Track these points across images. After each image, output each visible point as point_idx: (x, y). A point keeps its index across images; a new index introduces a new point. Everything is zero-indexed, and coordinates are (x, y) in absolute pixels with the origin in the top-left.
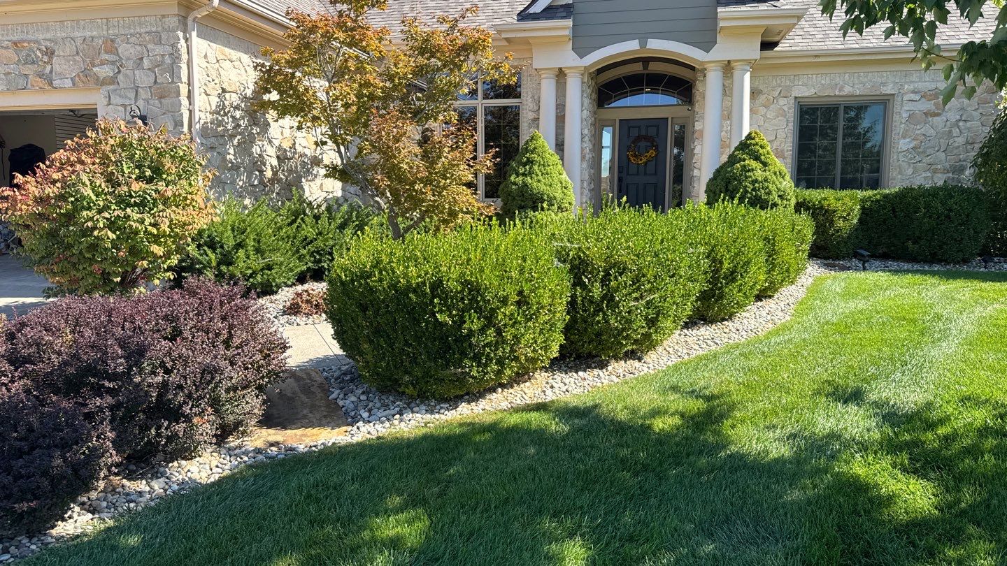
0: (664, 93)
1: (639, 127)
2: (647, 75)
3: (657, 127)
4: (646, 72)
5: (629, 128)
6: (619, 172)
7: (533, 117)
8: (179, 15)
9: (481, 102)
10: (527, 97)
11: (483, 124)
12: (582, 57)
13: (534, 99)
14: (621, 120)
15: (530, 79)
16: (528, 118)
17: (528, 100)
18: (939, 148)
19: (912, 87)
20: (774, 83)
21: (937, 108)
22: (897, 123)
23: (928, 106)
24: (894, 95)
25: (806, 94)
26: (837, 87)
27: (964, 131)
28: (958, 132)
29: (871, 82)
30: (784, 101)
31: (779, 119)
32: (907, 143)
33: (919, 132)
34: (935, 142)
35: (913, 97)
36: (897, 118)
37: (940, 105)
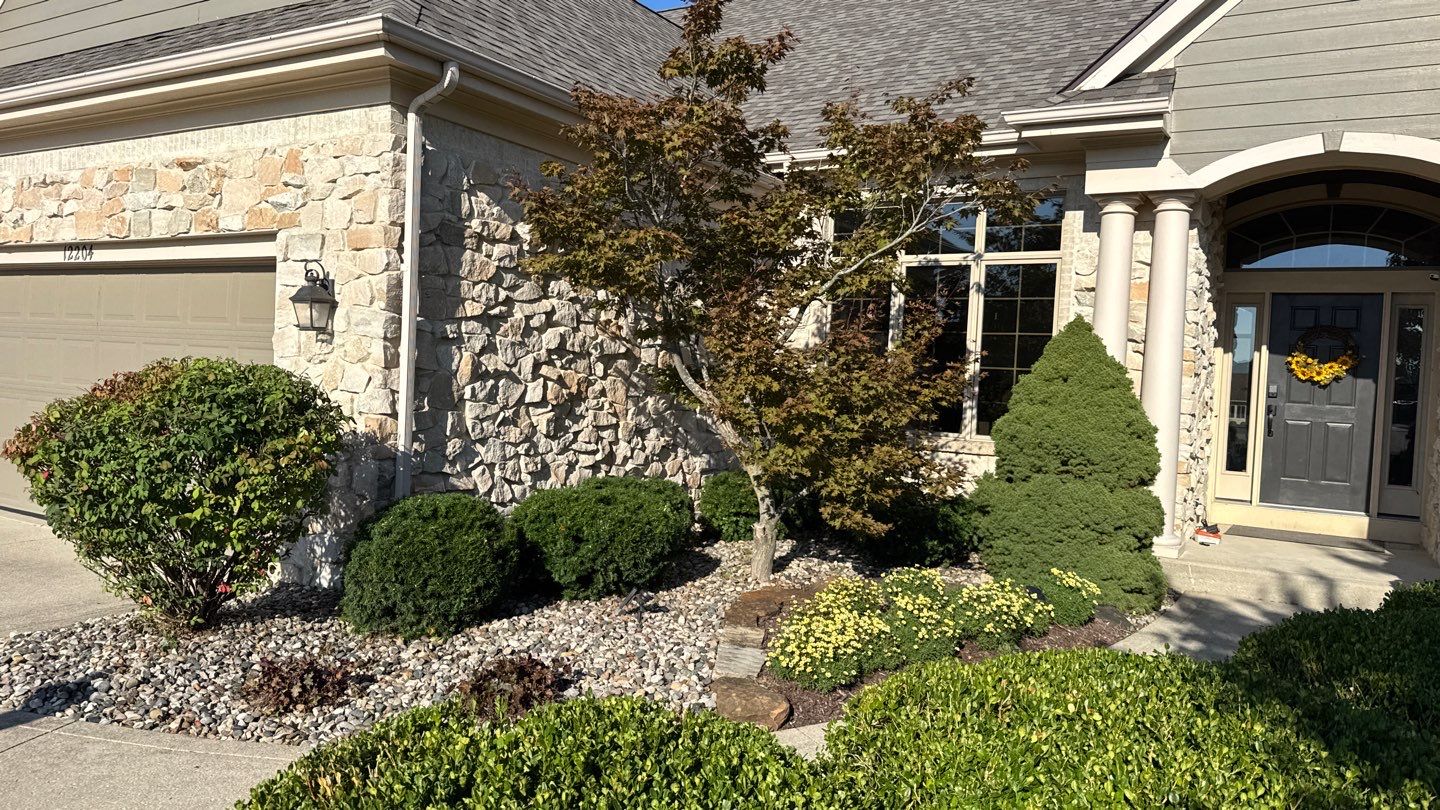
0: (1375, 242)
1: (1316, 309)
2: (1334, 206)
3: (1359, 310)
4: (1331, 202)
5: (1293, 310)
6: (1269, 396)
7: (1084, 286)
8: (393, 105)
9: (980, 256)
10: (1072, 248)
11: (982, 298)
12: (1190, 170)
13: (1087, 252)
14: (1274, 294)
15: (1080, 214)
16: (1073, 287)
17: (1076, 254)
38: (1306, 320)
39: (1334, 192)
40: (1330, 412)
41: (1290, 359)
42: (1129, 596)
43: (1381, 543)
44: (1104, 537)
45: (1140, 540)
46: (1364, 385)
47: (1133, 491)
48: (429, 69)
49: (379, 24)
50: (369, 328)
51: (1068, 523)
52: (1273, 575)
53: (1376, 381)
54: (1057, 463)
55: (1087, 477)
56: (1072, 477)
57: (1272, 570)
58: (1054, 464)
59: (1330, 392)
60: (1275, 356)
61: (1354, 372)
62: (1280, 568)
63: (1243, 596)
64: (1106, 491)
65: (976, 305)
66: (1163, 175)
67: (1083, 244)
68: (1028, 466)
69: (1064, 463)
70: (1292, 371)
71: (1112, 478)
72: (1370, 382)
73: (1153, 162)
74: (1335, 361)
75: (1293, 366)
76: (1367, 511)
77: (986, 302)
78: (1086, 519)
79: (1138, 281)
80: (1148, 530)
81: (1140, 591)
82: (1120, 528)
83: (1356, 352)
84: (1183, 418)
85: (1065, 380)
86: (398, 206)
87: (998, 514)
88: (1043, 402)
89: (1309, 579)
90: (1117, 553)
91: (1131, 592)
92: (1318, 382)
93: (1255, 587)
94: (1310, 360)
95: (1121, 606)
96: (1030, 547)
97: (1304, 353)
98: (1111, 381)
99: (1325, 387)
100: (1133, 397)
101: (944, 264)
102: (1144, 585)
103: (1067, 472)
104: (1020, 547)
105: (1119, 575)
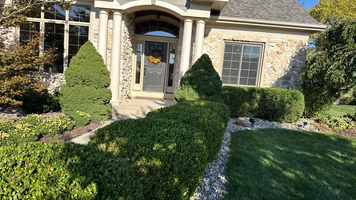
0: (166, 31)
1: (155, 46)
2: (159, 21)
3: (163, 46)
4: (158, 20)
5: (150, 45)
6: (145, 66)
7: (96, 33)
9: (67, 22)
10: (93, 22)
11: (68, 34)
12: (121, 4)
13: (96, 24)
14: (146, 41)
15: (95, 13)
16: (93, 33)
17: (94, 24)
18: (281, 68)
19: (272, 40)
20: (215, 32)
21: (282, 51)
22: (265, 56)
23: (279, 49)
24: (265, 43)
25: (228, 39)
26: (242, 36)
27: (292, 62)
28: (289, 62)
29: (256, 36)
30: (219, 40)
31: (216, 49)
32: (269, 65)
33: (274, 60)
34: (280, 65)
35: (273, 44)
36: (266, 53)
37: (283, 50)
38: (152, 48)
39: (158, 17)
40: (157, 70)
41: (149, 57)
42: (102, 116)
43: (165, 99)
44: (94, 101)
45: (105, 101)
47: (103, 89)
51: (84, 98)
52: (140, 108)
53: (166, 63)
54: (82, 81)
55: (90, 85)
56: (86, 85)
57: (140, 107)
59: (157, 66)
60: (146, 56)
61: (162, 61)
62: (142, 106)
63: (134, 113)
64: (95, 89)
65: (66, 36)
67: (96, 22)
68: (74, 82)
69: (84, 81)
70: (149, 60)
71: (97, 85)
72: (165, 63)
73: (112, 0)
74: (158, 58)
75: (150, 59)
76: (164, 92)
77: (69, 36)
78: (89, 97)
79: (110, 33)
80: (107, 99)
81: (105, 115)
82: (99, 99)
83: (162, 56)
84: (121, 70)
85: (84, 58)
87: (65, 96)
88: (78, 64)
89: (148, 108)
90: (98, 106)
91: (102, 115)
92: (155, 63)
93: (136, 111)
94: (153, 58)
95: (99, 119)
96: (74, 105)
97: (152, 56)
98: (97, 59)
99: (156, 64)
100: (104, 64)
101: (56, 23)
102: (106, 113)
103: (85, 84)
104: (71, 105)
105: (99, 111)
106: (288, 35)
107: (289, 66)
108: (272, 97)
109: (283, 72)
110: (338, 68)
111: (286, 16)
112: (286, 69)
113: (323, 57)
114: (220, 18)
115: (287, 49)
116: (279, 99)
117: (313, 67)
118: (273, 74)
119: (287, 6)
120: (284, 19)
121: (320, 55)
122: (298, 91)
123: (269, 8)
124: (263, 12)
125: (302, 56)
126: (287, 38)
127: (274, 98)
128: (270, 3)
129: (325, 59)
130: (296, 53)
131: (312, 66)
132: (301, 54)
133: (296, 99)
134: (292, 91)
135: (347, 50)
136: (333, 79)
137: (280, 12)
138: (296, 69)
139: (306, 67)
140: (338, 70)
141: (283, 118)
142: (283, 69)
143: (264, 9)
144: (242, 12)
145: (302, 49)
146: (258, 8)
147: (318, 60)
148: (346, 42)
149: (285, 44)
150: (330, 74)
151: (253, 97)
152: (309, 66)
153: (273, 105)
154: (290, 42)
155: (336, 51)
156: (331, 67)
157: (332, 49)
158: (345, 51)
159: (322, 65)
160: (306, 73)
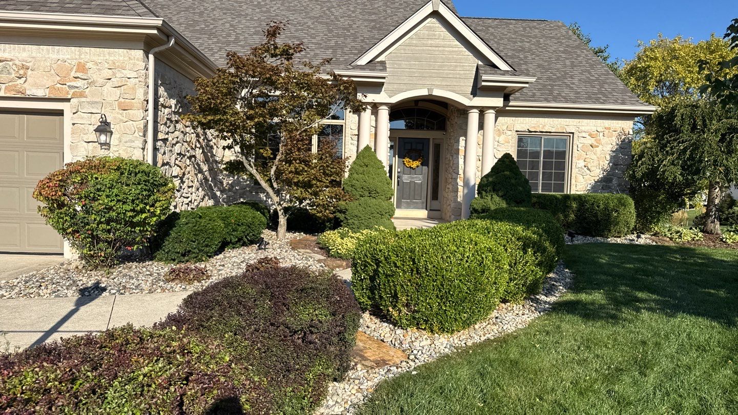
0: (428, 122)
1: (411, 143)
2: (417, 109)
3: (423, 144)
4: (416, 107)
6: (398, 172)
7: (354, 134)
8: (144, 50)
10: (349, 120)
11: (317, 136)
12: (390, 97)
13: (354, 122)
14: (399, 138)
16: (350, 134)
17: (351, 122)
18: (598, 167)
19: (583, 128)
20: (503, 121)
21: (597, 143)
22: (575, 150)
23: (592, 141)
24: (573, 133)
25: (522, 130)
26: (541, 126)
27: (612, 157)
28: (608, 158)
29: (560, 124)
30: (510, 133)
31: (506, 144)
32: (581, 163)
33: (587, 156)
34: (596, 163)
35: (584, 134)
36: (575, 147)
37: (599, 141)
38: (408, 147)
39: (416, 104)
40: (416, 177)
41: (404, 160)
46: (425, 168)
48: (165, 39)
49: (161, 22)
50: (133, 144)
53: (428, 167)
55: (376, 197)
56: (372, 198)
58: (367, 194)
59: (416, 171)
60: (400, 159)
61: (422, 164)
64: (382, 201)
65: (315, 139)
66: (380, 97)
67: (353, 119)
68: (358, 195)
69: (369, 193)
70: (405, 164)
71: (383, 197)
73: (379, 92)
74: (417, 160)
75: (405, 162)
76: (426, 209)
79: (371, 132)
82: (386, 213)
83: (423, 157)
85: (367, 166)
86: (146, 93)
88: (361, 173)
92: (412, 167)
94: (410, 160)
97: (408, 158)
98: (380, 166)
99: (414, 169)
106: (604, 121)
107: (609, 164)
108: (593, 204)
109: (602, 172)
110: (673, 164)
111: (599, 96)
112: (605, 168)
113: (654, 150)
114: (511, 104)
115: (604, 140)
116: (602, 206)
117: (642, 164)
118: (588, 176)
119: (597, 79)
120: (597, 101)
121: (649, 148)
122: (625, 196)
123: (573, 84)
124: (566, 91)
125: (626, 148)
126: (602, 125)
127: (595, 206)
128: (573, 75)
129: (657, 152)
130: (617, 144)
131: (640, 162)
132: (625, 146)
133: (624, 205)
134: (618, 195)
135: (683, 140)
136: (667, 178)
137: (590, 90)
138: (619, 167)
139: (632, 163)
140: (673, 166)
141: (610, 231)
142: (601, 168)
143: (568, 86)
144: (538, 94)
145: (624, 139)
146: (559, 85)
147: (647, 154)
148: (680, 130)
149: (602, 134)
150: (664, 172)
151: (567, 207)
152: (637, 163)
153: (596, 215)
154: (607, 131)
155: (668, 142)
156: (664, 163)
157: (664, 140)
158: (679, 142)
159: (653, 160)
160: (634, 172)
